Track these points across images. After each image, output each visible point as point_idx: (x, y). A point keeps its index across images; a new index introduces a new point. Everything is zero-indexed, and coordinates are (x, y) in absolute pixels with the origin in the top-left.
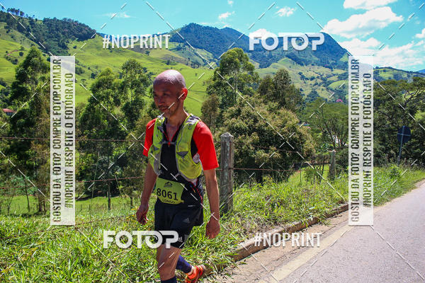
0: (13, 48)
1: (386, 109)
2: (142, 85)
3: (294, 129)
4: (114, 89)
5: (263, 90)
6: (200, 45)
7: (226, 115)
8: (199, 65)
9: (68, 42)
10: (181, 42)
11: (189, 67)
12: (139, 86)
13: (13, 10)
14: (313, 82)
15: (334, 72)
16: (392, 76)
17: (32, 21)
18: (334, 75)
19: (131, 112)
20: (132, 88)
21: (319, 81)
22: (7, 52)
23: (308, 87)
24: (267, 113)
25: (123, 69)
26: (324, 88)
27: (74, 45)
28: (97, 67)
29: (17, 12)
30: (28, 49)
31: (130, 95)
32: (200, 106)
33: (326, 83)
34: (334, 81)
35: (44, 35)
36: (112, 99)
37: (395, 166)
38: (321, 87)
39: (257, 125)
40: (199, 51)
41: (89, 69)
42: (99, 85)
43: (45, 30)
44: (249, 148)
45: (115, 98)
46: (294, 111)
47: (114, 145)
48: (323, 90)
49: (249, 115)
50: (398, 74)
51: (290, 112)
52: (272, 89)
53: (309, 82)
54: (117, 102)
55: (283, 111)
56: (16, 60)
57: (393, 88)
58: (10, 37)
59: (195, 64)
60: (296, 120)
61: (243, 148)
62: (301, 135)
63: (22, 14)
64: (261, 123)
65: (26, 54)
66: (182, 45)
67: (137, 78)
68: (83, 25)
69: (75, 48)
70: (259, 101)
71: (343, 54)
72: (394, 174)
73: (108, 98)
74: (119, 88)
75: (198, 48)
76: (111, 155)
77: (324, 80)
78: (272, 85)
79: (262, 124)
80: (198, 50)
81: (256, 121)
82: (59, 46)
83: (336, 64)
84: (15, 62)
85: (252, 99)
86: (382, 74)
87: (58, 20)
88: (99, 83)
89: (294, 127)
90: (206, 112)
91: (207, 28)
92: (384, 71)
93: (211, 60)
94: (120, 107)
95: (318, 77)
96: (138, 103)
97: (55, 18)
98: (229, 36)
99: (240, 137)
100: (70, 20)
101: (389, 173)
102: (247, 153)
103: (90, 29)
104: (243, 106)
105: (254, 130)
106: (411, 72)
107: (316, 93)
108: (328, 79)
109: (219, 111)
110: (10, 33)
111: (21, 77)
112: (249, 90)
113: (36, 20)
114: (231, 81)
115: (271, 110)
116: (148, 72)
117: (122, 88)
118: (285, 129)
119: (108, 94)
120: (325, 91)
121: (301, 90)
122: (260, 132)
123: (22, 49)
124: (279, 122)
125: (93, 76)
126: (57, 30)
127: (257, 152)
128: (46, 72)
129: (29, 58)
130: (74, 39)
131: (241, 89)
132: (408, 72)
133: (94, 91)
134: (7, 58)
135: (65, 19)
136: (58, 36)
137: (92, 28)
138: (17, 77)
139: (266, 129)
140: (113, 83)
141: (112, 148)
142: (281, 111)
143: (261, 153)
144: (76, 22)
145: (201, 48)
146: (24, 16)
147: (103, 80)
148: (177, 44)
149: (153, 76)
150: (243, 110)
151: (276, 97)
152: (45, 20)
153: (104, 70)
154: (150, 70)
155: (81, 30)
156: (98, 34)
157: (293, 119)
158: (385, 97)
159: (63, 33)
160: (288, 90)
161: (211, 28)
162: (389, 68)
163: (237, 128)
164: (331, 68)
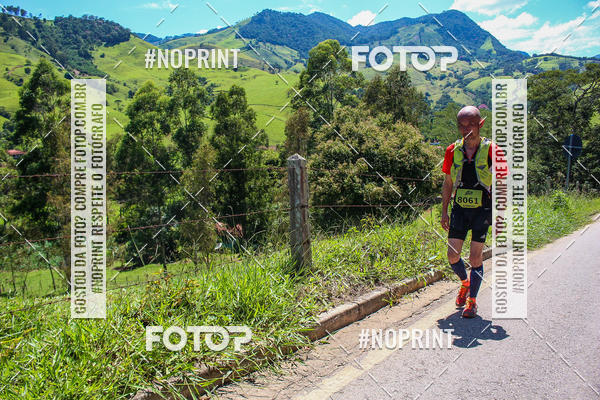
0: (16, 64)
1: (548, 113)
2: (199, 102)
3: (416, 150)
4: (159, 111)
5: (371, 98)
6: (280, 40)
7: (319, 136)
8: (280, 68)
9: (92, 49)
10: (252, 37)
11: (266, 73)
12: (194, 103)
13: (10, 9)
14: (443, 83)
15: (473, 67)
16: (557, 66)
17: (38, 23)
18: (473, 70)
19: (187, 141)
20: (185, 107)
21: (453, 80)
22: (7, 69)
23: (437, 90)
24: (377, 129)
25: (171, 81)
26: (460, 90)
27: (100, 52)
28: (136, 82)
29: (16, 10)
30: (35, 62)
31: (183, 116)
32: (283, 125)
33: (462, 82)
34: (473, 79)
35: (57, 41)
36: (158, 126)
37: (560, 193)
38: (456, 89)
39: (363, 147)
40: (278, 49)
41: (125, 85)
42: (138, 107)
43: (58, 33)
44: (354, 181)
45: (162, 123)
46: (415, 124)
47: (166, 189)
48: (458, 92)
49: (351, 134)
50: (565, 63)
51: (409, 126)
52: (384, 95)
53: (438, 83)
54: (166, 129)
55: (399, 125)
56: (21, 80)
57: (556, 82)
58: (9, 48)
59: (276, 68)
60: (419, 137)
61: (346, 181)
62: (427, 157)
63: (24, 13)
64: (369, 144)
65: (33, 70)
66: (254, 41)
67: (192, 92)
68: (112, 23)
69: (103, 56)
70: (365, 113)
71: (484, 39)
72: (559, 205)
73: (152, 124)
74: (166, 110)
75: (278, 44)
76: (163, 205)
77: (460, 78)
78: (384, 90)
79: (371, 145)
80: (277, 47)
81: (361, 142)
82: (81, 55)
83: (475, 54)
84: (19, 82)
85: (356, 110)
86: (541, 64)
87: (76, 19)
88: (138, 103)
89: (416, 147)
90: (292, 133)
91: (288, 15)
92: (546, 59)
93: (296, 61)
94: (170, 137)
95: (450, 75)
96: (195, 128)
97: (71, 16)
98: (319, 23)
99: (340, 167)
100: (92, 17)
101: (551, 202)
102: (352, 188)
103: (121, 28)
104: (343, 121)
105: (361, 155)
106: (585, 59)
107: (448, 97)
108: (466, 77)
109: (310, 131)
110: (9, 42)
111: (28, 102)
112: (351, 99)
113: (45, 20)
114: (325, 88)
115: (383, 125)
116: (209, 84)
117: (172, 108)
118: (403, 151)
119: (151, 118)
120: (462, 94)
121: (427, 94)
122: (370, 157)
123: (29, 63)
124: (396, 141)
125: (131, 94)
126: (76, 32)
127: (366, 186)
128: (62, 94)
129: (37, 75)
130: (100, 45)
131: (339, 98)
132: (580, 59)
133: (131, 115)
134: (8, 78)
135: (85, 16)
136: (77, 41)
137: (125, 27)
138: (22, 104)
139: (376, 151)
140: (158, 102)
141: (163, 194)
142: (397, 126)
143: (372, 188)
144: (101, 19)
145: (282, 44)
146: (27, 16)
147: (144, 99)
148: (247, 41)
149: (216, 89)
150: (343, 127)
151: (390, 106)
152: (57, 20)
153: (144, 84)
154: (211, 81)
155: (109, 31)
156: (134, 34)
157: (415, 136)
158: (546, 96)
159: (85, 37)
160: (407, 96)
161: (294, 15)
162: (552, 54)
163: (335, 153)
164: (468, 60)
